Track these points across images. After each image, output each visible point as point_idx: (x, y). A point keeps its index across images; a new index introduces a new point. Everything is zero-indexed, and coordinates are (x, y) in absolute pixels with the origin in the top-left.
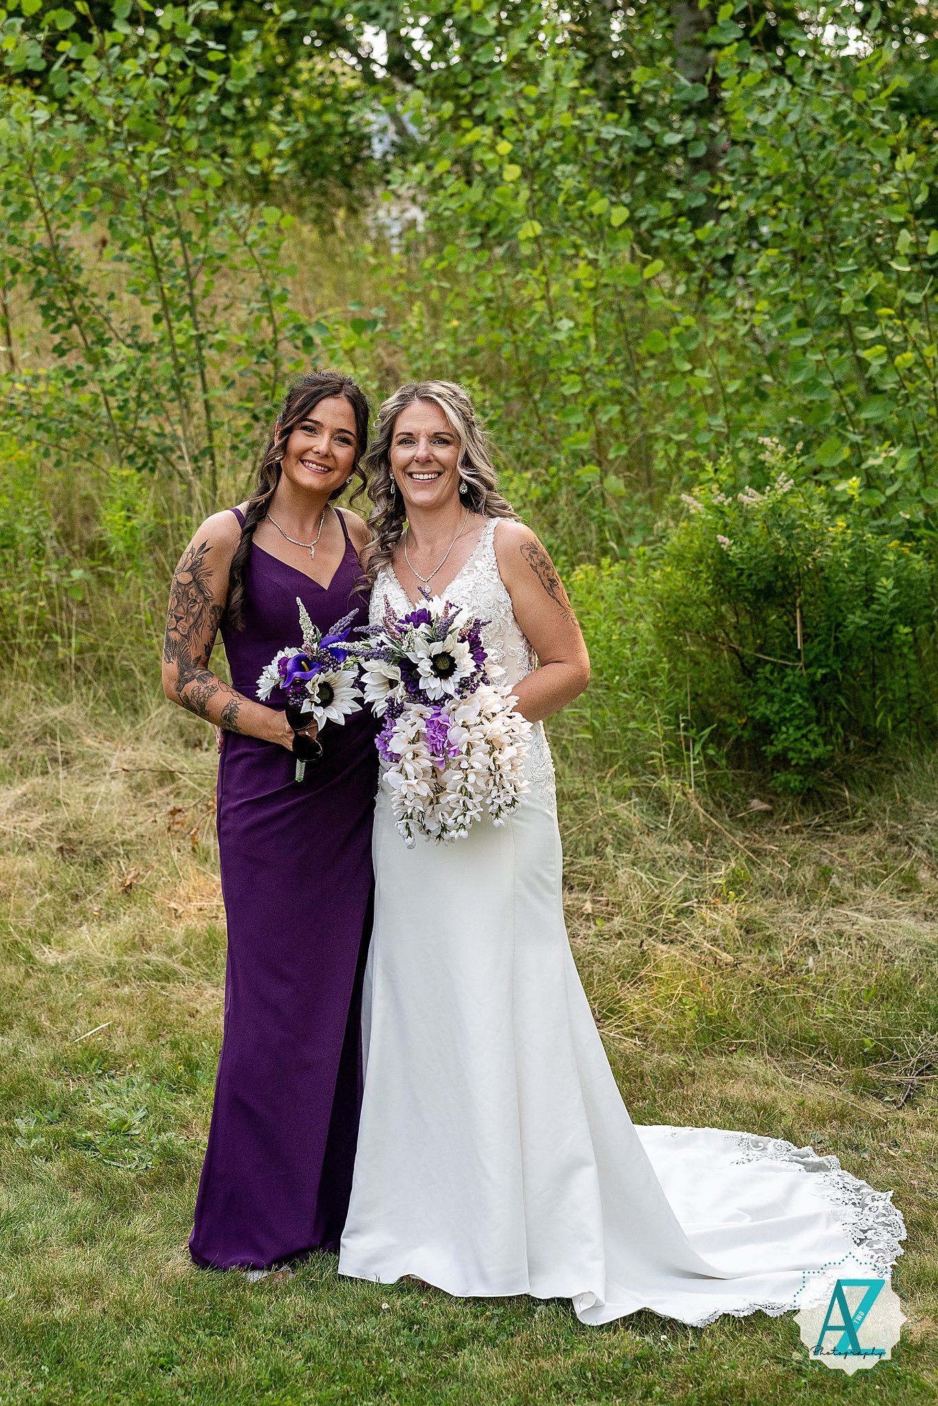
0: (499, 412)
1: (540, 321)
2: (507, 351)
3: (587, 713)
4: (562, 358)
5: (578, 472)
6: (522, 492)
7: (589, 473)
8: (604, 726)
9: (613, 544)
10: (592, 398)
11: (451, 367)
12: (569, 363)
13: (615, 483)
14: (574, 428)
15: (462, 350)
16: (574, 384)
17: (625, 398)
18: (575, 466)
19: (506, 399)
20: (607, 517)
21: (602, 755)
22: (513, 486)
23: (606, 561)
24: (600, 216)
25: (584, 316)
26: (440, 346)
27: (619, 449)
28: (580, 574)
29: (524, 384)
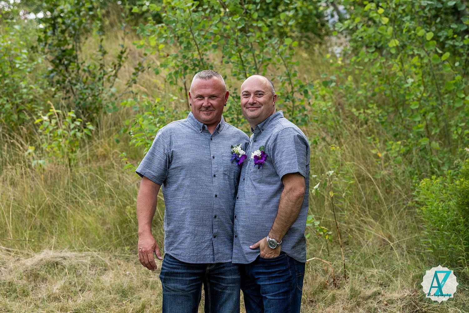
0: (386, 118)
1: (400, 80)
2: (388, 92)
3: (430, 241)
4: (410, 95)
5: (420, 141)
6: (398, 149)
7: (424, 142)
8: (438, 246)
9: (436, 169)
10: (424, 110)
11: (364, 101)
12: (413, 96)
13: (435, 145)
14: (417, 123)
15: (369, 94)
16: (415, 105)
17: (437, 110)
18: (419, 138)
19: (388, 113)
20: (433, 159)
21: (438, 259)
22: (393, 147)
23: (434, 177)
24: (423, 37)
25: (419, 77)
26: (360, 92)
27: (436, 130)
28: (424, 182)
29: (396, 106)
